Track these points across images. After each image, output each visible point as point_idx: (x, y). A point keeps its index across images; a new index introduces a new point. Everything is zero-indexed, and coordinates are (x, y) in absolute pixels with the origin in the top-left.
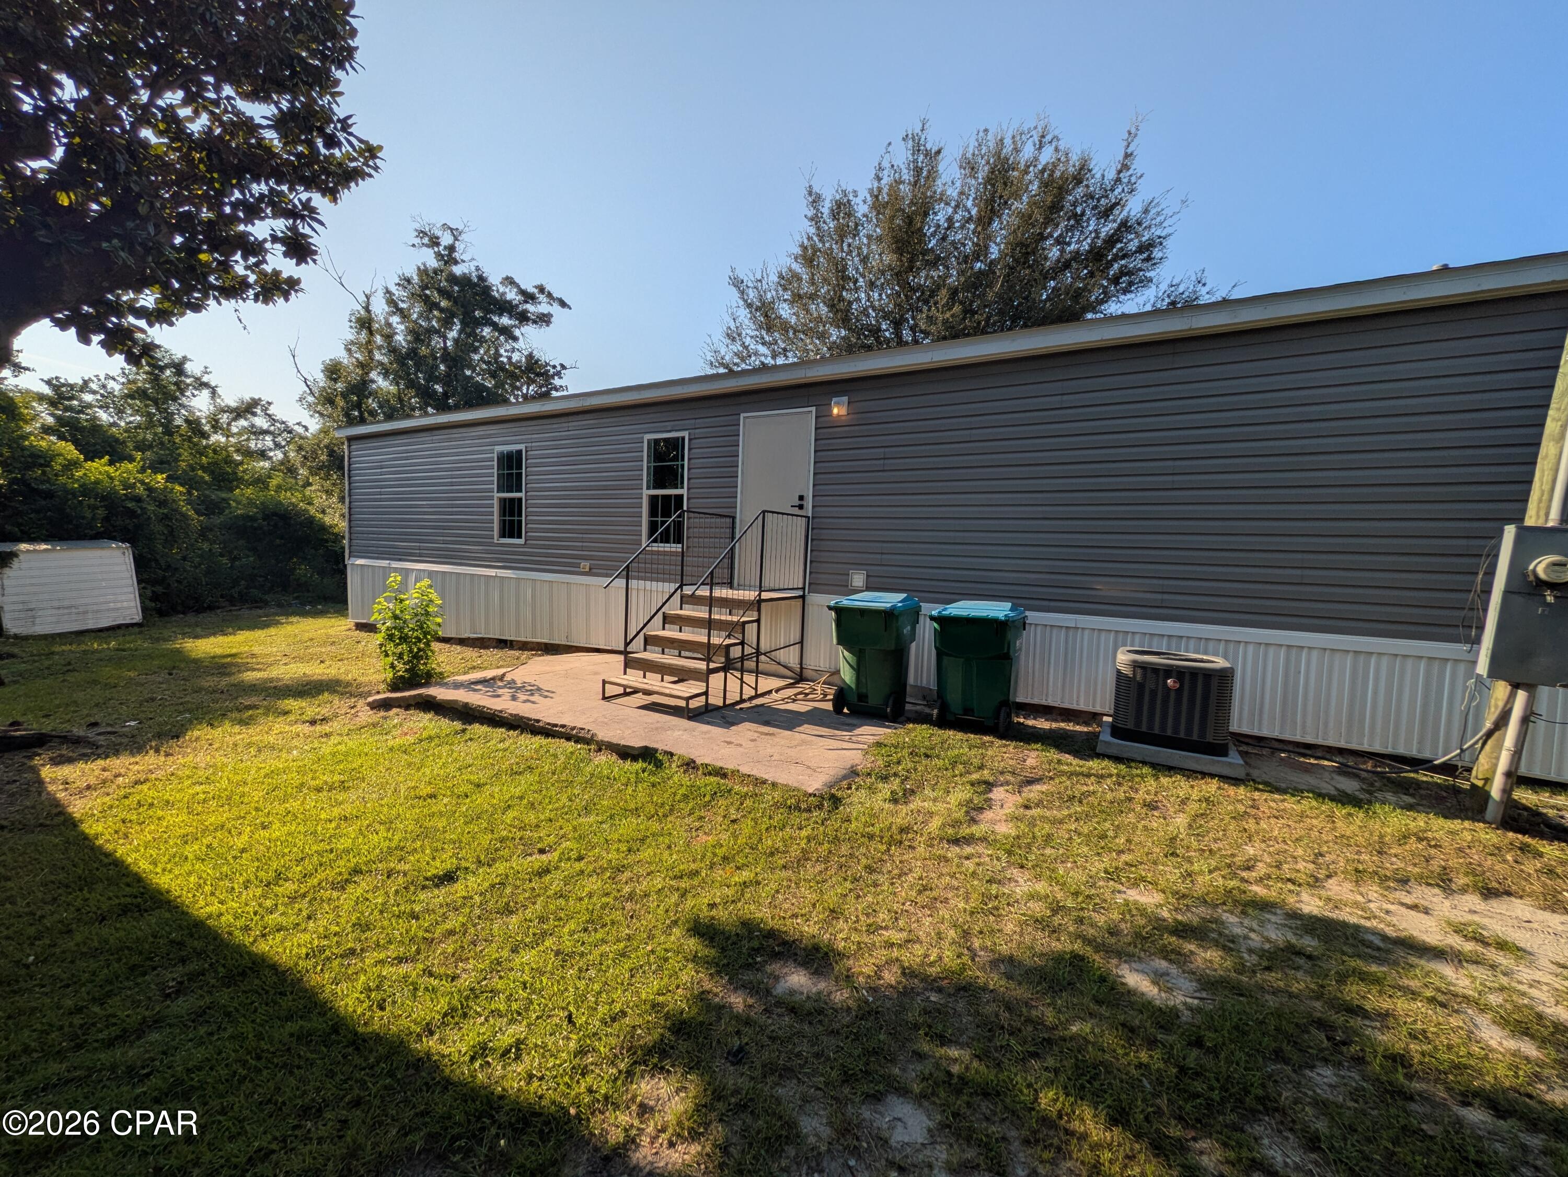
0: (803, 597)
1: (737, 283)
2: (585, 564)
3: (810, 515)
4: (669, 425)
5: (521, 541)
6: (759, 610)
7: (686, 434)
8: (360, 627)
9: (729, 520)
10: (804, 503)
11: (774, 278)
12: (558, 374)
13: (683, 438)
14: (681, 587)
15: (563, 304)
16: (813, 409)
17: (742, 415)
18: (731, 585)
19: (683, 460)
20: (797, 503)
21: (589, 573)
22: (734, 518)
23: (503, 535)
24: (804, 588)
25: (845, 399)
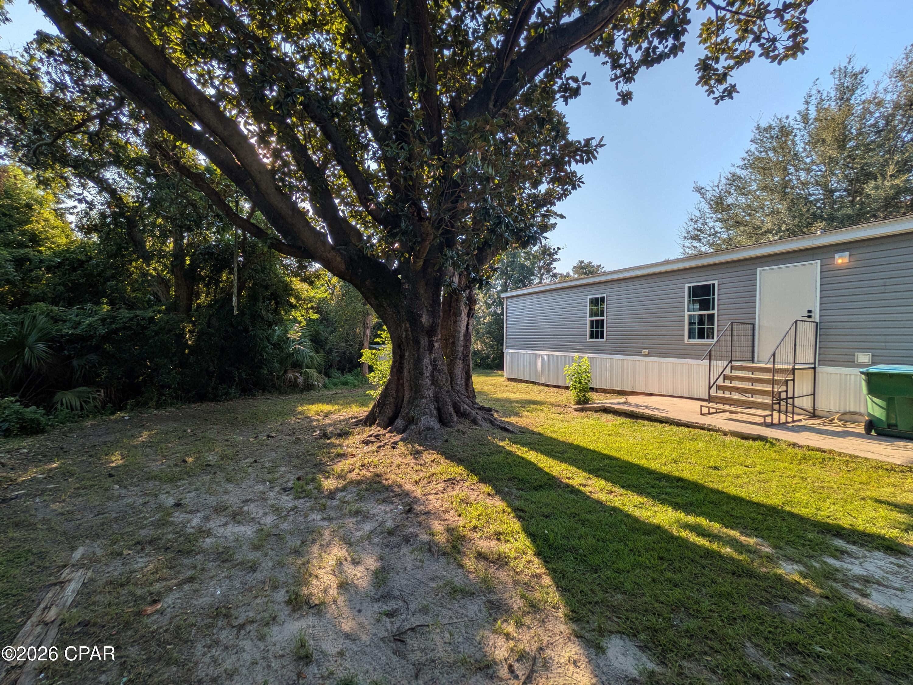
0: (814, 368)
1: (699, 190)
2: (646, 352)
3: (818, 320)
4: (703, 278)
5: (604, 340)
6: (794, 374)
7: (716, 282)
8: (510, 380)
9: (750, 326)
10: (812, 314)
11: (724, 181)
12: (556, 253)
13: (714, 285)
14: (731, 362)
15: (562, 217)
16: (819, 262)
17: (758, 269)
18: (753, 361)
19: (714, 295)
20: (807, 314)
21: (649, 355)
22: (754, 325)
23: (592, 337)
24: (815, 363)
25: (847, 254)
